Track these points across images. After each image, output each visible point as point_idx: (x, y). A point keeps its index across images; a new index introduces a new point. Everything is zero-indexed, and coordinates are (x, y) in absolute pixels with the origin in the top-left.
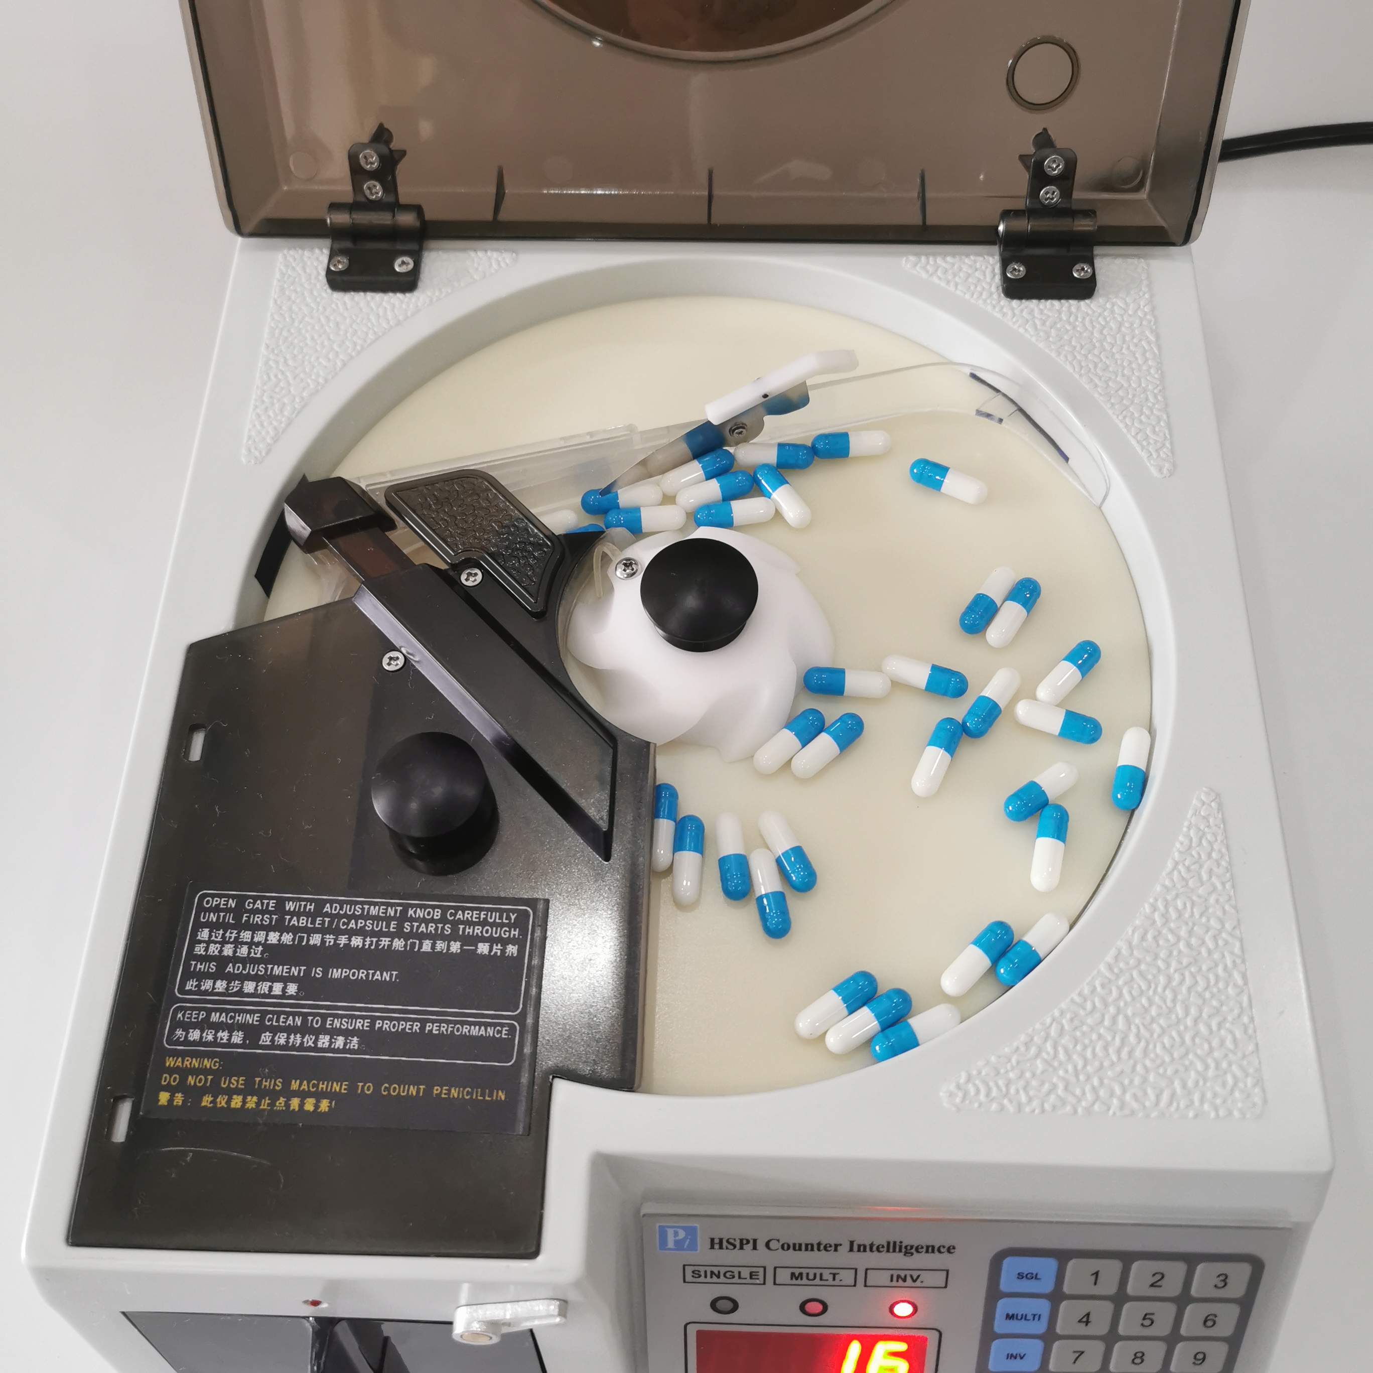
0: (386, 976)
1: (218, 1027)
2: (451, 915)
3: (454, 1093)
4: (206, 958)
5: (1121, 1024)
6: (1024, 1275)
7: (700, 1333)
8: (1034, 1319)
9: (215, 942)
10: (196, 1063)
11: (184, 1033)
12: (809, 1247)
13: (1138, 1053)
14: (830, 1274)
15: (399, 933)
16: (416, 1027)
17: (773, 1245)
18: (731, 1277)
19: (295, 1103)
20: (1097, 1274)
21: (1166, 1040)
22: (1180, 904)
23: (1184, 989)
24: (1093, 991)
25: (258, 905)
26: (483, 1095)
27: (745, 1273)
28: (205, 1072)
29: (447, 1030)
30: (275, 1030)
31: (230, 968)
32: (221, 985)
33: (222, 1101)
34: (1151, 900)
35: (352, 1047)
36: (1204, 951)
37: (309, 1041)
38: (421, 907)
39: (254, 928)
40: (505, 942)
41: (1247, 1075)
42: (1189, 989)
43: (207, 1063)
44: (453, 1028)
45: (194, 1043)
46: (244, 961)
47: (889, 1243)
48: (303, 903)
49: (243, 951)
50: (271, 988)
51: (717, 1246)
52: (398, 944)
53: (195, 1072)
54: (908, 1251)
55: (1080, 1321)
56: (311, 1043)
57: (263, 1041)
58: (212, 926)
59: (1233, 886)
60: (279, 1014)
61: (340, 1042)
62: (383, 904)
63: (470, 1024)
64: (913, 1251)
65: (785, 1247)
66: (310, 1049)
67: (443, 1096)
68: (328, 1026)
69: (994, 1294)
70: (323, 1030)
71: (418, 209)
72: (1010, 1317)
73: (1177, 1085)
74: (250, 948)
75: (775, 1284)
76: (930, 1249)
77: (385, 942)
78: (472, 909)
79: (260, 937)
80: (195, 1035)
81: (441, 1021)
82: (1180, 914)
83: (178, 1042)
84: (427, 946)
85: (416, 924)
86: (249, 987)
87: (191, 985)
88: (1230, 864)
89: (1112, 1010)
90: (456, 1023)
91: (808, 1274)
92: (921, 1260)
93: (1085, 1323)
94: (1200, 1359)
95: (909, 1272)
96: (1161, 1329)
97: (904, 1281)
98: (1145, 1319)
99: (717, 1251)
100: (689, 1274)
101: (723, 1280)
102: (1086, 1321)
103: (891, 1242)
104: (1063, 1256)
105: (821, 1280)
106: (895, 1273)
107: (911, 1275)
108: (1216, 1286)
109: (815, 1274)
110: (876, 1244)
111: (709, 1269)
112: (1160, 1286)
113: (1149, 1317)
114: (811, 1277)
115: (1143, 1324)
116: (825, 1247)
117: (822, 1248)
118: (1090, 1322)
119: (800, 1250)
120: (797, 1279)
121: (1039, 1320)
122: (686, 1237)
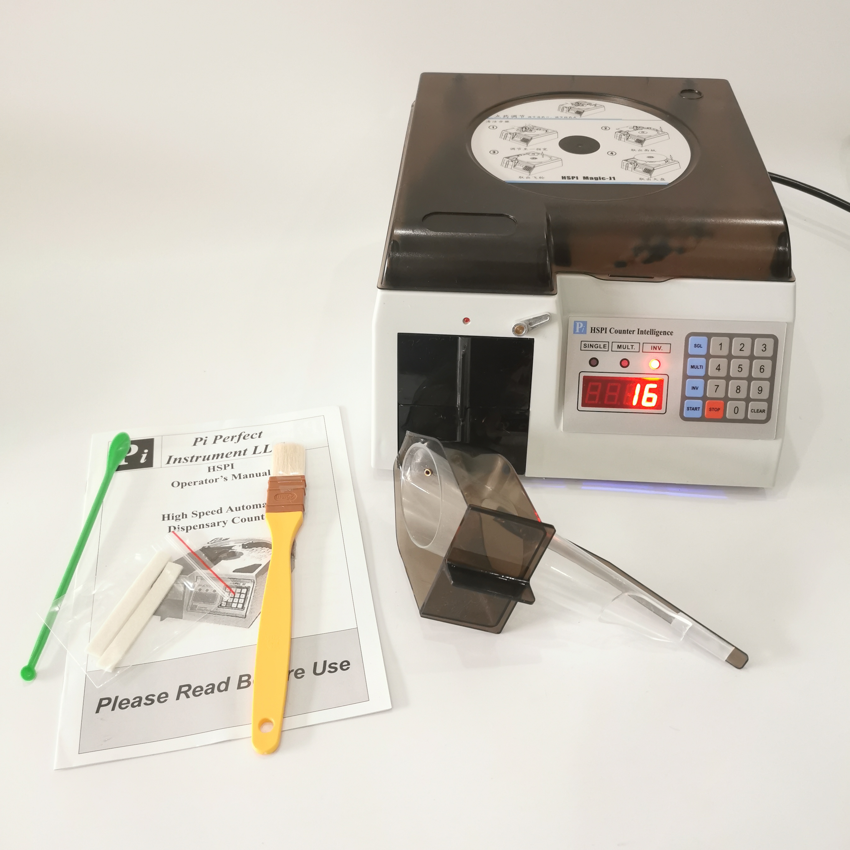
6: (697, 345)
7: (585, 377)
8: (700, 368)
12: (624, 332)
14: (631, 345)
17: (613, 331)
18: (597, 347)
20: (721, 344)
27: (602, 344)
51: (593, 331)
54: (657, 334)
65: (616, 332)
69: (687, 356)
72: (692, 367)
75: (612, 351)
76: (665, 333)
91: (623, 345)
92: (662, 339)
93: (718, 370)
94: (760, 390)
95: (658, 345)
96: (745, 374)
97: (656, 349)
98: (739, 368)
99: (593, 334)
100: (583, 346)
101: (594, 349)
102: (718, 369)
103: (652, 329)
104: (709, 336)
105: (628, 349)
106: (653, 345)
107: (658, 346)
108: (762, 350)
109: (626, 346)
110: (647, 330)
111: (590, 343)
112: (743, 350)
113: (740, 366)
114: (624, 347)
115: (738, 371)
116: (630, 332)
117: (628, 332)
118: (720, 369)
119: (621, 333)
120: (619, 348)
121: (702, 368)
122: (583, 327)
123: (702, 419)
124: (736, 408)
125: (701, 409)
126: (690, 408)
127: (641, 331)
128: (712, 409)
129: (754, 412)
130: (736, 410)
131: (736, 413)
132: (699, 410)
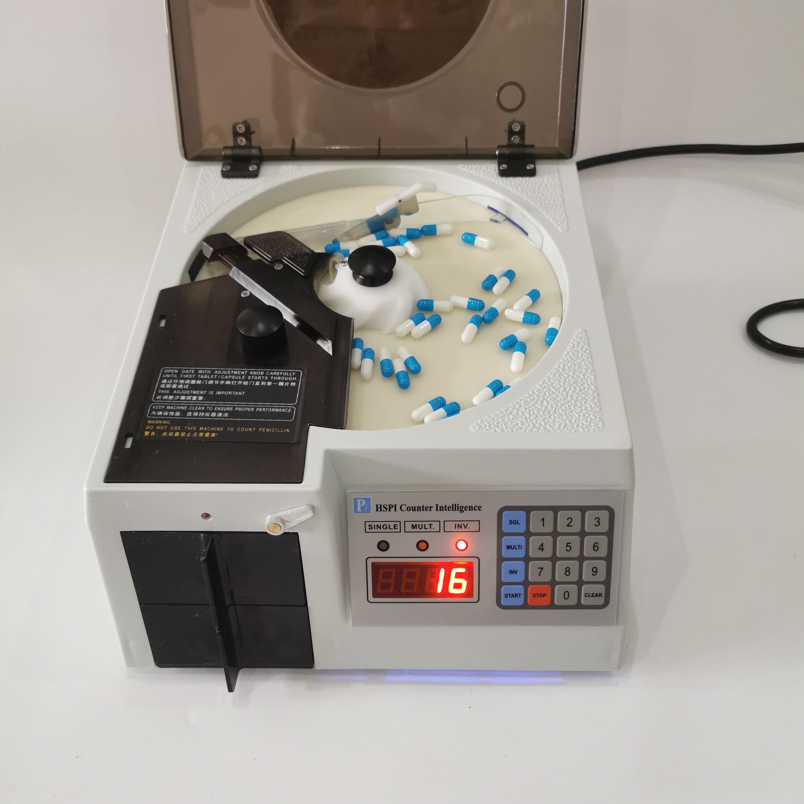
0: (240, 393)
1: (169, 410)
2: (268, 373)
3: (268, 430)
4: (165, 389)
5: (545, 403)
6: (512, 522)
7: (373, 564)
8: (519, 549)
9: (169, 384)
10: (160, 422)
11: (156, 413)
12: (419, 509)
13: (552, 412)
14: (429, 524)
15: (246, 380)
16: (252, 409)
17: (404, 508)
18: (386, 528)
19: (201, 434)
20: (543, 519)
21: (563, 408)
22: (569, 365)
23: (571, 392)
24: (534, 393)
25: (187, 371)
26: (280, 430)
27: (392, 525)
28: (164, 425)
29: (265, 410)
30: (193, 411)
31: (175, 392)
32: (171, 397)
33: (171, 434)
34: (558, 364)
35: (225, 416)
36: (579, 380)
37: (207, 415)
38: (255, 371)
39: (185, 379)
40: (290, 382)
41: (596, 418)
42: (573, 392)
43: (165, 422)
44: (268, 409)
45: (160, 416)
46: (181, 390)
47: (453, 505)
48: (206, 371)
49: (181, 386)
50: (192, 398)
51: (379, 509)
52: (246, 383)
53: (160, 425)
54: (462, 509)
55: (539, 549)
56: (208, 415)
57: (188, 415)
58: (168, 379)
59: (592, 359)
60: (195, 406)
61: (220, 415)
62: (239, 370)
63: (275, 408)
64: (464, 509)
65: (409, 509)
66: (207, 417)
67: (263, 431)
68: (215, 410)
69: (501, 534)
70: (213, 411)
71: (260, 149)
72: (509, 547)
73: (568, 422)
74: (183, 386)
75: (405, 532)
76: (471, 508)
77: (240, 382)
78: (277, 371)
79: (188, 382)
80: (160, 413)
81: (263, 407)
82: (570, 368)
83: (153, 416)
84: (257, 383)
85: (253, 377)
86: (183, 398)
87: (158, 397)
88: (590, 352)
89: (541, 399)
90: (268, 408)
91: (419, 525)
92: (467, 515)
93: (541, 550)
94: (595, 571)
95: (462, 523)
96: (575, 552)
97: (461, 528)
98: (567, 546)
99: (379, 512)
100: (367, 527)
101: (382, 530)
102: (541, 548)
103: (454, 504)
104: (528, 510)
105: (425, 528)
106: (457, 523)
107: (464, 525)
108: (595, 525)
109: (422, 525)
110: (448, 506)
111: (376, 524)
112: (571, 526)
113: (569, 545)
114: (420, 527)
115: (566, 550)
116: (426, 508)
117: (424, 509)
118: (544, 549)
119: (415, 510)
120: (414, 528)
121: (521, 549)
122: (366, 504)
123: (526, 606)
124: (567, 593)
125: (522, 596)
126: (508, 596)
127: (440, 507)
128: (536, 595)
129: (589, 597)
130: (566, 595)
131: (566, 598)
132: (520, 597)
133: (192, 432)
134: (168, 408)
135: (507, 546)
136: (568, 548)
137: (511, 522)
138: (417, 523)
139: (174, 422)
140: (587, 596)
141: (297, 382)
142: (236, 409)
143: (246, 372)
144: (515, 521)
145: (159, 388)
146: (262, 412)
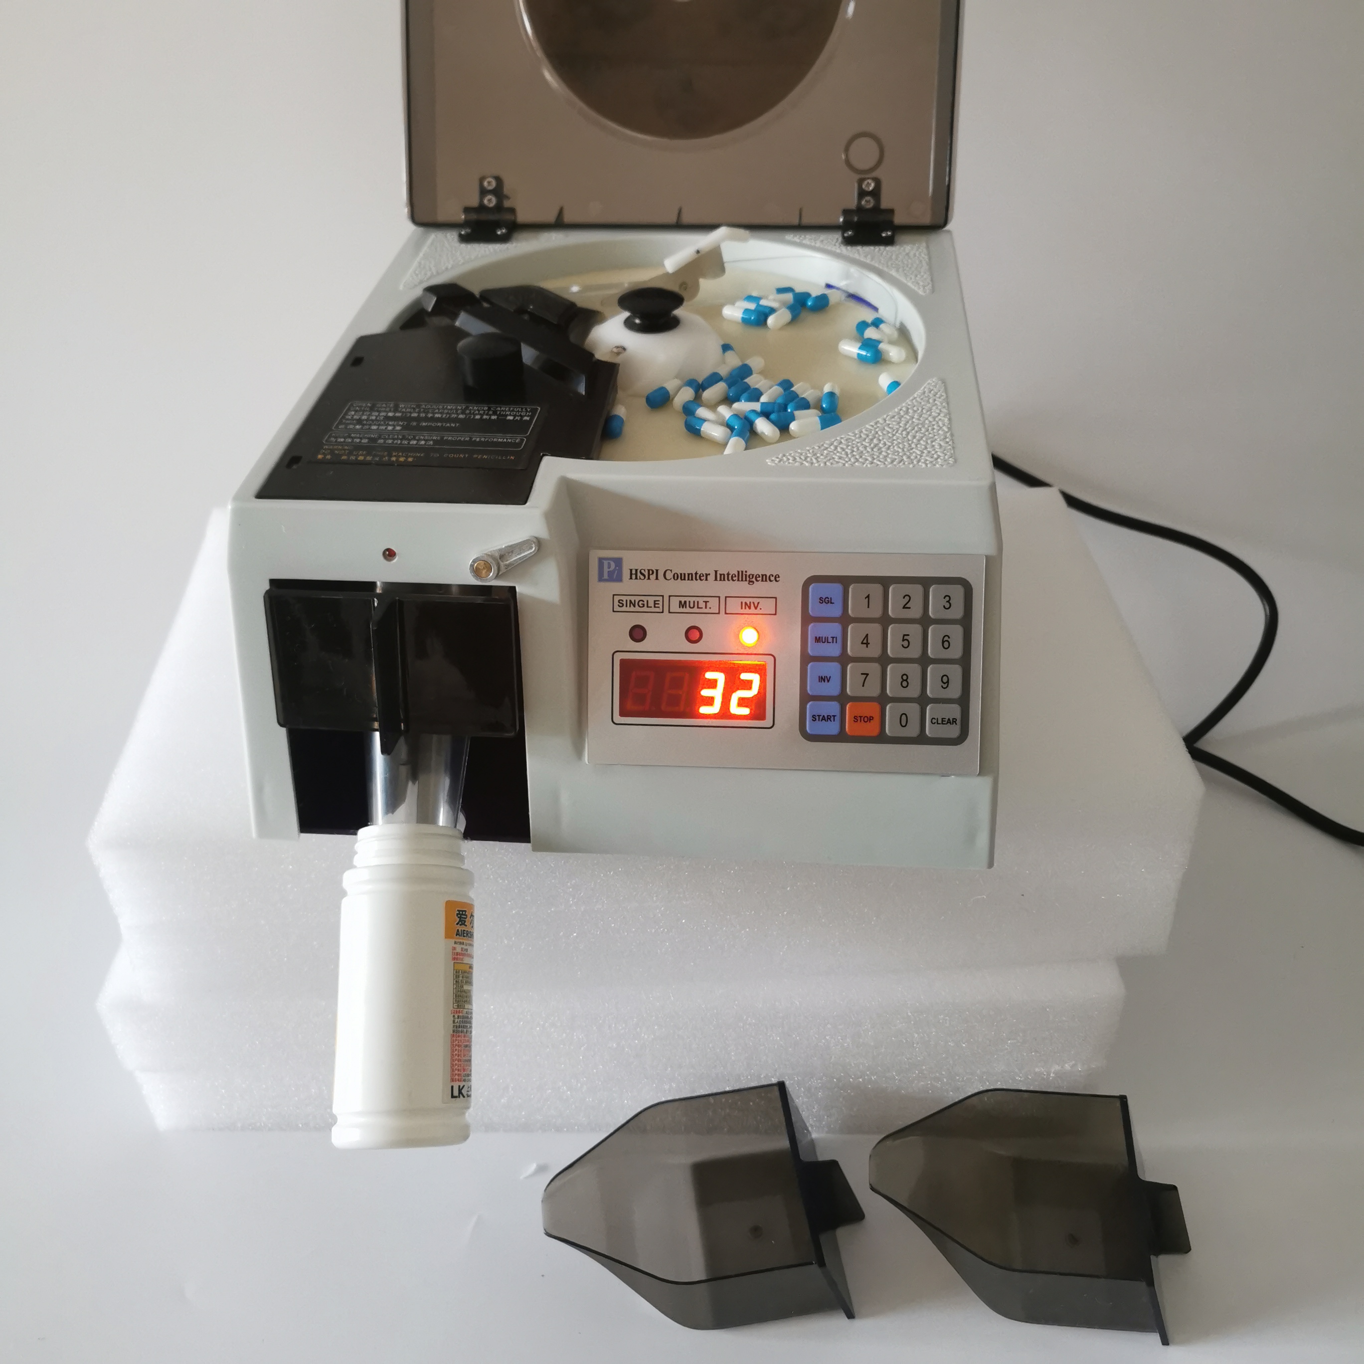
0: (453, 425)
1: (354, 438)
2: (493, 408)
3: (485, 457)
4: (352, 419)
7: (623, 662)
8: (833, 642)
9: (357, 415)
10: (340, 447)
11: (335, 439)
12: (691, 577)
13: (884, 449)
14: (704, 601)
15: (463, 413)
16: (467, 439)
17: (669, 575)
18: (642, 606)
19: (394, 458)
20: (868, 597)
23: (914, 432)
25: (384, 405)
26: (502, 457)
27: (651, 601)
28: (345, 450)
29: (484, 440)
30: (386, 439)
31: (365, 422)
32: (358, 427)
33: (353, 458)
35: (429, 444)
36: (927, 422)
37: (405, 442)
38: (476, 406)
39: (380, 411)
40: (522, 416)
42: (917, 432)
43: (346, 447)
45: (340, 442)
46: (373, 420)
47: (738, 572)
48: (410, 405)
50: (386, 428)
51: (634, 577)
52: (461, 416)
53: (337, 449)
54: (751, 579)
55: (862, 643)
57: (379, 442)
58: (356, 411)
60: (389, 435)
61: (423, 442)
62: (455, 405)
63: (498, 438)
64: (754, 580)
65: (676, 577)
66: (405, 444)
67: (479, 458)
68: (416, 438)
69: (807, 620)
70: (414, 439)
72: (818, 640)
74: (377, 417)
75: (669, 612)
76: (765, 578)
77: (454, 416)
78: (506, 407)
79: (383, 414)
80: (341, 440)
81: (482, 438)
83: (331, 442)
84: (478, 417)
85: (473, 411)
86: (374, 427)
87: (341, 426)
90: (490, 438)
91: (689, 602)
92: (760, 588)
93: (865, 645)
94: (945, 682)
95: (752, 600)
96: (915, 652)
97: (750, 608)
98: (903, 640)
99: (634, 581)
100: (616, 603)
101: (637, 609)
102: (866, 642)
103: (740, 570)
104: (845, 581)
105: (698, 607)
106: (744, 600)
107: (754, 603)
108: (944, 606)
109: (694, 602)
110: (731, 573)
111: (629, 598)
112: (910, 608)
113: (906, 637)
114: (692, 605)
115: (903, 645)
116: (700, 576)
117: (698, 578)
118: (869, 644)
119: (684, 579)
120: (683, 607)
121: (836, 642)
122: (615, 569)
123: (841, 737)
124: (904, 716)
125: (838, 718)
126: (817, 718)
127: (721, 575)
128: (859, 719)
129: (938, 724)
130: (903, 720)
131: (904, 725)
132: (834, 721)
133: (382, 457)
134: (353, 435)
135: (816, 637)
136: (906, 644)
137: (822, 600)
138: (687, 599)
139: (359, 447)
140: (935, 723)
141: (532, 417)
142: (445, 438)
143: (464, 407)
144: (827, 599)
145: (343, 417)
146: (480, 441)
